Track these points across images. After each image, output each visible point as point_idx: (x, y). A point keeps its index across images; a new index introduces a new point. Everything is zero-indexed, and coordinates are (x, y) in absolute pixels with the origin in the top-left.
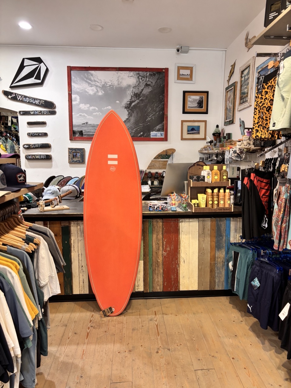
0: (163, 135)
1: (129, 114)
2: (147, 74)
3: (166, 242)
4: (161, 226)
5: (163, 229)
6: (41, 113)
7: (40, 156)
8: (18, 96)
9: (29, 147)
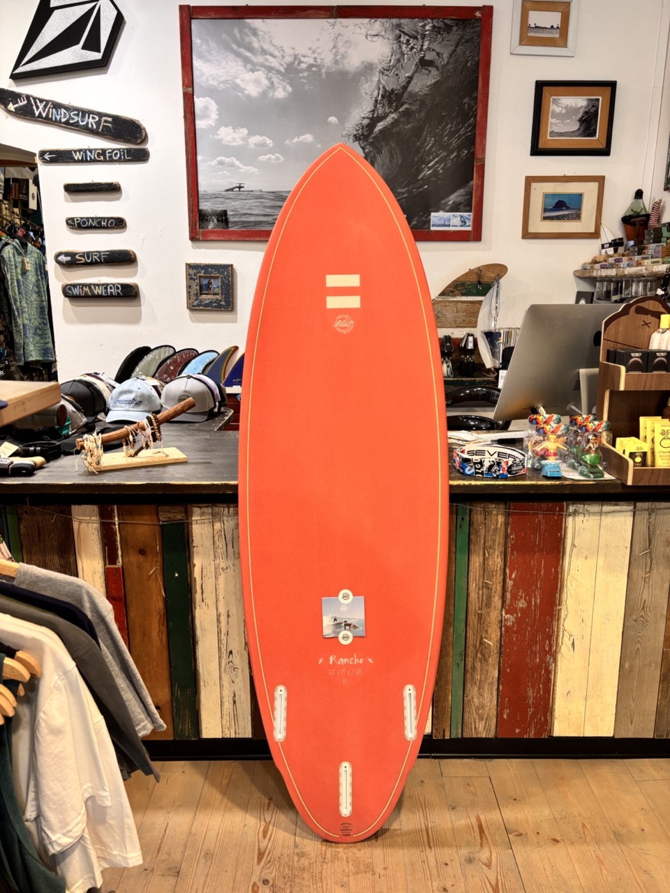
0: (470, 223)
1: (366, 157)
2: (424, 26)
3: (514, 580)
4: (499, 526)
5: (506, 536)
6: (103, 157)
7: (106, 288)
8: (36, 103)
9: (72, 261)
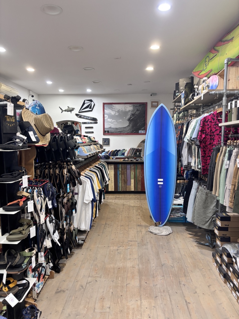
0: (145, 132)
1: (129, 123)
2: (137, 105)
5: (141, 168)
6: (91, 123)
8: (82, 116)
